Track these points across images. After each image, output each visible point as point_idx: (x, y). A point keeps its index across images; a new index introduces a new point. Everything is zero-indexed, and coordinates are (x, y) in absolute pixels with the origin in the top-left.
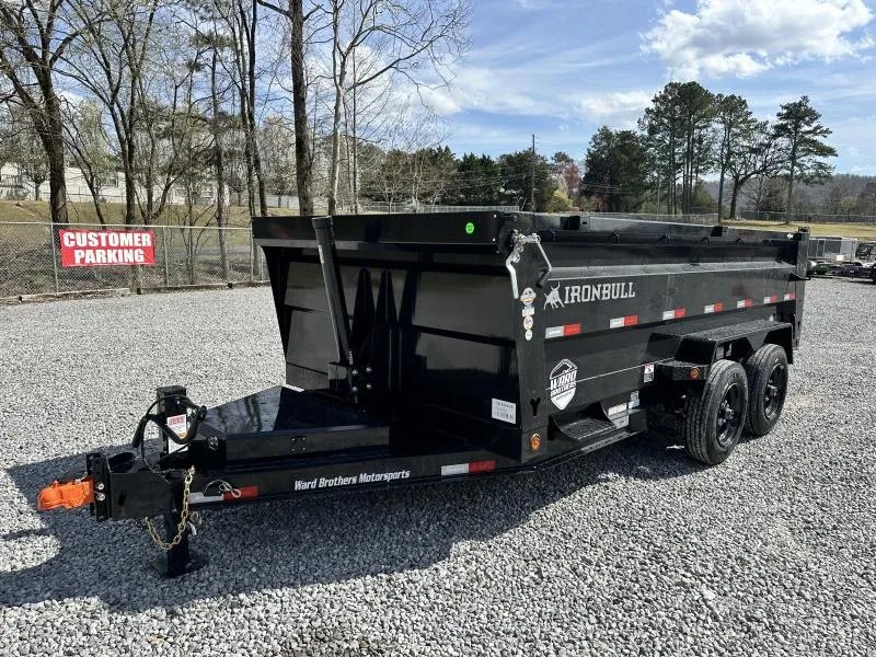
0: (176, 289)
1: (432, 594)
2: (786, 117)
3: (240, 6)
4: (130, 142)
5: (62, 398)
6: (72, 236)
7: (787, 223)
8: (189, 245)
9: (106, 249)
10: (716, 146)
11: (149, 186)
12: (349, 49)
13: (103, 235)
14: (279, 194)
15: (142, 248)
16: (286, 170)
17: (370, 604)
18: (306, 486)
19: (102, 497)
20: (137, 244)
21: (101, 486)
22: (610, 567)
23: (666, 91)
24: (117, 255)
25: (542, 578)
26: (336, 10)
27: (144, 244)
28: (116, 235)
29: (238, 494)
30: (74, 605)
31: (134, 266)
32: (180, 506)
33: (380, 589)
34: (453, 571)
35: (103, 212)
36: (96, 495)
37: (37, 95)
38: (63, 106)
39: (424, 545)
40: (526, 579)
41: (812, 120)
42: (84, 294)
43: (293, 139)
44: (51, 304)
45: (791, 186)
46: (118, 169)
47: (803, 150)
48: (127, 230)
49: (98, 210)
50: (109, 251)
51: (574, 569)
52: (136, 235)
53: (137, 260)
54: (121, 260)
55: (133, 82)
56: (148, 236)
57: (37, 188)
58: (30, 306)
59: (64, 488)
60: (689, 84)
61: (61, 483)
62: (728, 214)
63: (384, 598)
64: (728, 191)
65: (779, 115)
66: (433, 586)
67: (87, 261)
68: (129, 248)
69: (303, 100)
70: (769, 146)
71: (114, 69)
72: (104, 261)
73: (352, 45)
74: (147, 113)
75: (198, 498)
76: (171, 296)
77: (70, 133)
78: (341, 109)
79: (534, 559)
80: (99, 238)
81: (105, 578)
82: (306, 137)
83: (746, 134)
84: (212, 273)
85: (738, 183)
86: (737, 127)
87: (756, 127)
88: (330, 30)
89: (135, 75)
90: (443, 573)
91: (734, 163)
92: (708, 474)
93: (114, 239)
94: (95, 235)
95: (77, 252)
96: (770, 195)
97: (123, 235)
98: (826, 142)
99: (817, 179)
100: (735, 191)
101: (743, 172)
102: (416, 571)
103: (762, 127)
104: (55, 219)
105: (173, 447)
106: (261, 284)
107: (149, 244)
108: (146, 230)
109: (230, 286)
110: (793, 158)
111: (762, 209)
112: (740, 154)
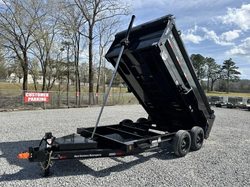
0: (54, 108)
1: (104, 182)
2: (226, 64)
3: (76, 35)
4: (45, 69)
5: (22, 136)
6: (28, 94)
7: (227, 93)
8: (58, 97)
9: (36, 97)
10: (206, 71)
11: (49, 80)
12: (104, 46)
13: (36, 94)
14: (85, 82)
15: (46, 97)
16: (87, 76)
17: (89, 184)
18: (77, 156)
19: (31, 157)
20: (45, 96)
21: (31, 154)
22: (147, 179)
23: (191, 56)
24: (39, 99)
25: (130, 180)
26: (101, 37)
27: (46, 96)
28: (39, 94)
29: (61, 157)
30: (23, 181)
31: (43, 102)
32: (48, 160)
33: (92, 181)
34: (110, 178)
35: (36, 86)
36: (30, 156)
37: (22, 57)
38: (28, 59)
39: (104, 173)
40: (126, 180)
41: (233, 65)
42: (30, 109)
43: (88, 69)
44: (21, 112)
45: (228, 82)
46: (41, 75)
47: (231, 73)
48: (42, 92)
49: (35, 87)
50: (37, 98)
51: (138, 179)
52: (45, 94)
53: (44, 100)
54: (40, 100)
55: (47, 54)
56: (48, 94)
57: (20, 80)
58: (15, 112)
59: (23, 154)
60: (198, 55)
61: (23, 153)
62: (210, 90)
63: (92, 183)
64: (210, 83)
65: (224, 63)
66: (104, 181)
67: (31, 100)
68: (42, 97)
69: (92, 59)
70: (221, 71)
71: (42, 51)
72: (36, 100)
73: (105, 45)
74: (50, 62)
75: (53, 158)
76: (52, 110)
77: (30, 66)
78: (101, 61)
79: (130, 176)
80: (35, 94)
81: (30, 176)
82: (92, 68)
83: (215, 68)
84: (64, 104)
85: (213, 81)
86: (212, 66)
87: (217, 66)
88: (99, 41)
89: (48, 53)
90: (107, 178)
91: (211, 76)
92: (179, 159)
93: (39, 95)
94: (34, 93)
95: (29, 98)
96: (223, 85)
97: (41, 94)
98: (238, 70)
99: (235, 80)
100: (212, 83)
101: (214, 78)
102: (101, 178)
103: (219, 67)
104: (24, 89)
105: (48, 146)
106: (76, 107)
107: (48, 96)
108: (48, 92)
109: (69, 108)
110: (228, 75)
111: (221, 89)
112: (213, 74)
